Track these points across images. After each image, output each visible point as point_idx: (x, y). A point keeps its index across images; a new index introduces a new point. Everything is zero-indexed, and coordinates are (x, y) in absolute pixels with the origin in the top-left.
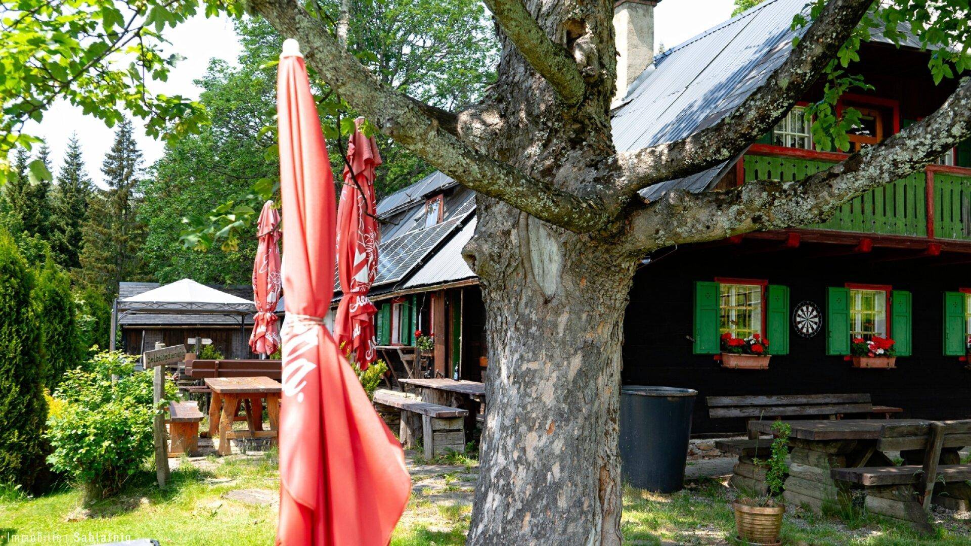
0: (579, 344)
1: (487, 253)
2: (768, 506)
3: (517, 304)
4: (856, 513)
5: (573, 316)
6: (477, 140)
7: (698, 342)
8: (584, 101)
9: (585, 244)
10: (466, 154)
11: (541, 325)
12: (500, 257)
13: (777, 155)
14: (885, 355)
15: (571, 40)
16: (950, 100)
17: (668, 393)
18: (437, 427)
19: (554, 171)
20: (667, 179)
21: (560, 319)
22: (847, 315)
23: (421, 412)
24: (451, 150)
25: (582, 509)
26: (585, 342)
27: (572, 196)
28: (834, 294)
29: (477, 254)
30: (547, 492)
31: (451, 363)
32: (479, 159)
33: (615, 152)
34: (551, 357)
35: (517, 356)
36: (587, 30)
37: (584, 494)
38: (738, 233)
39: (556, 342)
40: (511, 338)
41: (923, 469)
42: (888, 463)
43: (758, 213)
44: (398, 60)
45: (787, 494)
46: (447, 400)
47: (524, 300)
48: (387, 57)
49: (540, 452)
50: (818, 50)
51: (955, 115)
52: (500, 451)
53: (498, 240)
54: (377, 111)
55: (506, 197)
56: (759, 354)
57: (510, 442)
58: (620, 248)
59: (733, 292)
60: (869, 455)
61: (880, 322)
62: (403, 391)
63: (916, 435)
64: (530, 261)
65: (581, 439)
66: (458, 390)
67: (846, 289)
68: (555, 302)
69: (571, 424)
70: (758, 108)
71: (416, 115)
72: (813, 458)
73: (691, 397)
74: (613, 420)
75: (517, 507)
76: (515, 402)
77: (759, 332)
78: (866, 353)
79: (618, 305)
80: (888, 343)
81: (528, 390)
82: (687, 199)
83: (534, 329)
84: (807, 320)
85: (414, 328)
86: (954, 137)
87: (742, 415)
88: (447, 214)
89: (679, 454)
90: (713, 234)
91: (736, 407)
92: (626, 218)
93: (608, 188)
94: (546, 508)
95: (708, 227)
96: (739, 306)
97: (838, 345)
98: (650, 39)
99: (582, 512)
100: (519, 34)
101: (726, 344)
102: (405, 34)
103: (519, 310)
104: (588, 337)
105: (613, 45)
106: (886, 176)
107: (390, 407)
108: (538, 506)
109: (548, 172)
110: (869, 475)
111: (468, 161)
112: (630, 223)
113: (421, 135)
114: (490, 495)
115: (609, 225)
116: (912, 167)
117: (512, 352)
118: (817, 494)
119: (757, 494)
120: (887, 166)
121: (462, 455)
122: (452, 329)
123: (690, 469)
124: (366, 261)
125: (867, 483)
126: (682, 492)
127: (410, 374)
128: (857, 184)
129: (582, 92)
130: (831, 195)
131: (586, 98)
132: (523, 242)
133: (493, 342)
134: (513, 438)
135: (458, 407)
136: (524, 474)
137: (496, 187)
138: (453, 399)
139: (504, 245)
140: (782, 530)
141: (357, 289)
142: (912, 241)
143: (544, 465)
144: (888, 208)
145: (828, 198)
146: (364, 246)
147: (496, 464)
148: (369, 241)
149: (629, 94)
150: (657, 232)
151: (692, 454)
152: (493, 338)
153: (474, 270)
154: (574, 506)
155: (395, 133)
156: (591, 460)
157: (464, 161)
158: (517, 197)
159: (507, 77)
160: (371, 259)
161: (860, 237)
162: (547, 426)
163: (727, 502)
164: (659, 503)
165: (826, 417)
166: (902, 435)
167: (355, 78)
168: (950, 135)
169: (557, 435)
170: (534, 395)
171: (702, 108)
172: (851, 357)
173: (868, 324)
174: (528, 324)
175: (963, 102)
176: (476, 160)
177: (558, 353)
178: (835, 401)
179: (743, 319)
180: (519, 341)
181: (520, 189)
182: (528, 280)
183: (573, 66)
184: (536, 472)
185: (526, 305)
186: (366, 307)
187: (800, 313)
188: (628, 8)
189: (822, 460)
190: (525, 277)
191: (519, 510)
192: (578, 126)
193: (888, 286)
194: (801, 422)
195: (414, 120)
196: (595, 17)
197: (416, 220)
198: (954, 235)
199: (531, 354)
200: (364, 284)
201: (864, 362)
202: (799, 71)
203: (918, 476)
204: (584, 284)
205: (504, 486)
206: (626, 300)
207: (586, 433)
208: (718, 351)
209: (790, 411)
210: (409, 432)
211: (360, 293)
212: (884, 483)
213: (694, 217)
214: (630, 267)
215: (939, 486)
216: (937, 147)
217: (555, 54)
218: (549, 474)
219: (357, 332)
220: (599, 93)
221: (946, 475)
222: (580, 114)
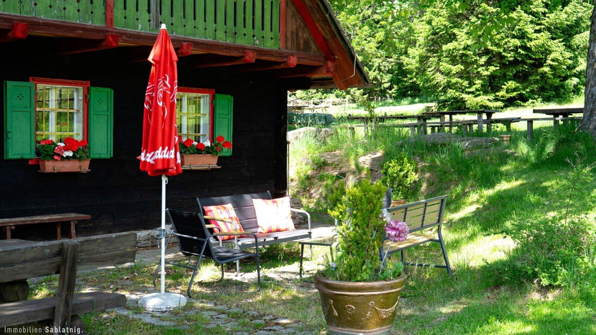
14: (74, 157)
22: (31, 114)
28: (14, 89)
67: (31, 84)
78: (53, 156)
80: (81, 145)
142: (85, 29)
161: (14, 20)
172: (36, 161)
193: (84, 82)
198: (140, 26)
201: (50, 166)
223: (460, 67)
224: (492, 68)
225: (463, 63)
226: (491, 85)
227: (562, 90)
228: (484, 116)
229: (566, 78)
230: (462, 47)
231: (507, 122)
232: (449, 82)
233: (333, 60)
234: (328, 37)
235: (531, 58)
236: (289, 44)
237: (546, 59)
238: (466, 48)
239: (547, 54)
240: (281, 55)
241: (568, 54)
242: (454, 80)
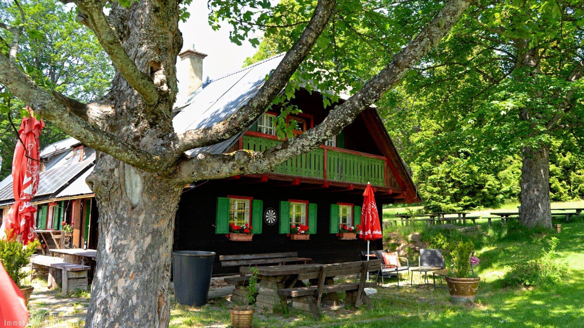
0: (150, 230)
1: (100, 181)
2: (247, 310)
3: (116, 209)
4: (288, 311)
5: (147, 216)
6: (98, 120)
7: (218, 228)
8: (158, 104)
9: (155, 178)
10: (87, 127)
11: (129, 220)
12: (107, 183)
13: (258, 137)
14: (305, 233)
15: (153, 72)
16: (326, 119)
17: (201, 255)
18: (71, 277)
19: (140, 139)
20: (199, 147)
21: (140, 217)
22: (289, 215)
23: (62, 268)
24: (78, 125)
25: (148, 319)
26: (153, 229)
27: (147, 153)
28: (283, 204)
29: (94, 182)
30: (128, 311)
31: (83, 239)
32: (94, 131)
33: (173, 131)
34: (134, 238)
35: (115, 237)
36: (162, 68)
37: (149, 311)
38: (233, 175)
39: (137, 229)
40: (112, 227)
41: (318, 287)
42: (304, 285)
43: (242, 166)
44: (61, 70)
45: (257, 303)
46: (79, 260)
47: (120, 206)
48: (55, 68)
49: (125, 289)
50: (271, 91)
51: (328, 126)
52: (103, 290)
53: (107, 174)
54: (32, 100)
55: (110, 152)
56: (248, 234)
57: (108, 284)
58: (174, 180)
59: (236, 203)
60: (295, 282)
61: (303, 217)
62: (53, 256)
63: (315, 272)
64: (125, 185)
65: (149, 281)
66: (85, 255)
67: (289, 202)
68: (137, 208)
69: (144, 273)
70: (243, 115)
71: (57, 104)
72: (270, 284)
73: (212, 256)
74: (167, 270)
75: (111, 321)
76: (113, 262)
77: (248, 223)
78: (297, 233)
79: (172, 210)
80: (306, 228)
81: (120, 256)
82: (209, 157)
83: (125, 222)
84: (271, 217)
85: (61, 220)
86: (327, 136)
87: (238, 264)
88: (85, 157)
89: (206, 285)
90: (221, 175)
91: (234, 260)
92: (177, 165)
93: (169, 150)
94: (128, 319)
95: (218, 172)
96: (239, 209)
97: (284, 229)
98: (200, 75)
99: (148, 321)
100: (122, 66)
101: (232, 229)
102: (66, 56)
103: (118, 212)
104: (155, 226)
105: (175, 77)
106: (299, 151)
107: (42, 266)
108: (123, 319)
109: (137, 139)
110: (294, 292)
111: (88, 131)
112: (180, 168)
113: (59, 115)
114: (96, 315)
115: (168, 169)
116: (310, 149)
117: (112, 235)
118: (271, 302)
119: (243, 304)
120: (299, 147)
121: (86, 291)
122: (84, 220)
123: (211, 293)
124: (31, 182)
125: (294, 295)
126: (207, 305)
127: (57, 246)
128: (287, 155)
129: (157, 99)
130: (276, 159)
131: (159, 102)
132: (121, 176)
133: (102, 229)
134: (110, 282)
135: (86, 265)
136: (116, 302)
137: (104, 146)
138: (82, 260)
139: (110, 177)
140: (253, 322)
141: (24, 198)
142: (317, 180)
143: (127, 296)
144: (307, 165)
145: (274, 161)
146: (31, 173)
147: (100, 297)
148: (34, 171)
149: (189, 101)
150: (193, 173)
151: (213, 285)
152: (102, 227)
153: (92, 190)
154: (144, 317)
155: (43, 113)
156: (154, 292)
157: (85, 131)
158: (116, 152)
159: (117, 87)
160: (34, 181)
161: (295, 178)
162: (130, 275)
163: (228, 309)
164: (194, 312)
165: (277, 264)
166: (309, 272)
167: (18, 80)
168: (325, 135)
169: (135, 280)
170: (124, 258)
171: (224, 111)
172: (290, 235)
173: (298, 219)
174: (122, 219)
175: (331, 121)
176: (92, 131)
177: (138, 235)
178: (281, 256)
179: (241, 216)
180: (116, 229)
181: (118, 148)
182: (123, 196)
183: (152, 85)
184: (123, 300)
185: (122, 209)
186: (30, 208)
187: (267, 213)
188: (190, 57)
189: (274, 285)
190: (122, 194)
191: (112, 322)
192: (153, 116)
193: (307, 201)
194: (265, 267)
195: (55, 107)
196: (166, 62)
197: (67, 159)
198: (335, 178)
199: (123, 236)
200: (29, 195)
201: (296, 237)
202: (262, 100)
203: (316, 291)
204: (154, 198)
205: (104, 309)
206: (177, 207)
207: (152, 278)
208: (228, 232)
209: (260, 262)
210: (54, 280)
211: (26, 200)
212: (301, 295)
213: (211, 166)
214: (179, 191)
215: (324, 296)
216: (320, 140)
217: (142, 78)
218: (130, 301)
219: (23, 223)
220: (167, 100)
221: (328, 289)
222: (156, 110)
223: (438, 189)
224: (456, 190)
225: (439, 186)
226: (455, 198)
227: (494, 201)
228: (462, 216)
229: (496, 195)
230: (439, 178)
231: (473, 219)
232: (432, 196)
233: (406, 191)
234: (404, 181)
235: (476, 184)
236: (388, 184)
237: (485, 185)
238: (441, 178)
239: (485, 182)
240: (385, 189)
241: (497, 182)
242: (435, 196)
